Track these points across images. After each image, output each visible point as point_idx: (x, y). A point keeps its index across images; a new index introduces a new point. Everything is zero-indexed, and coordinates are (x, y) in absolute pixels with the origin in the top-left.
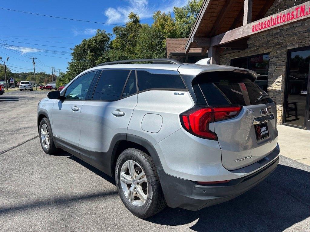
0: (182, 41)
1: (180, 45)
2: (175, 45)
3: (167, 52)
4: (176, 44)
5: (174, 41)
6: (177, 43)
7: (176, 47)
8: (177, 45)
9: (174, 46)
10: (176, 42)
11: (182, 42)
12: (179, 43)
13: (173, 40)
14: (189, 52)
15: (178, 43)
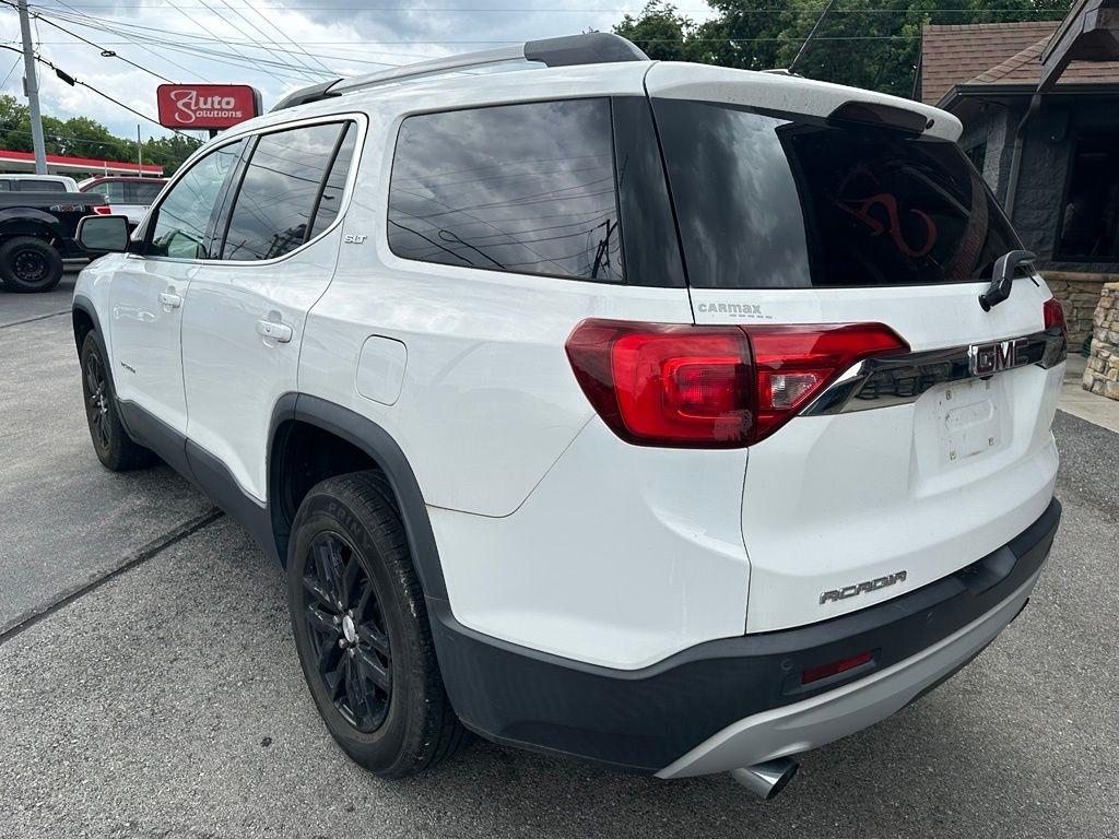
0: (998, 35)
1: (986, 55)
2: (961, 55)
3: (924, 83)
4: (969, 49)
5: (959, 37)
6: (972, 42)
7: (968, 61)
8: (971, 55)
9: (955, 56)
10: (965, 43)
11: (997, 38)
12: (985, 42)
13: (953, 33)
14: (1061, 81)
15: (980, 42)
